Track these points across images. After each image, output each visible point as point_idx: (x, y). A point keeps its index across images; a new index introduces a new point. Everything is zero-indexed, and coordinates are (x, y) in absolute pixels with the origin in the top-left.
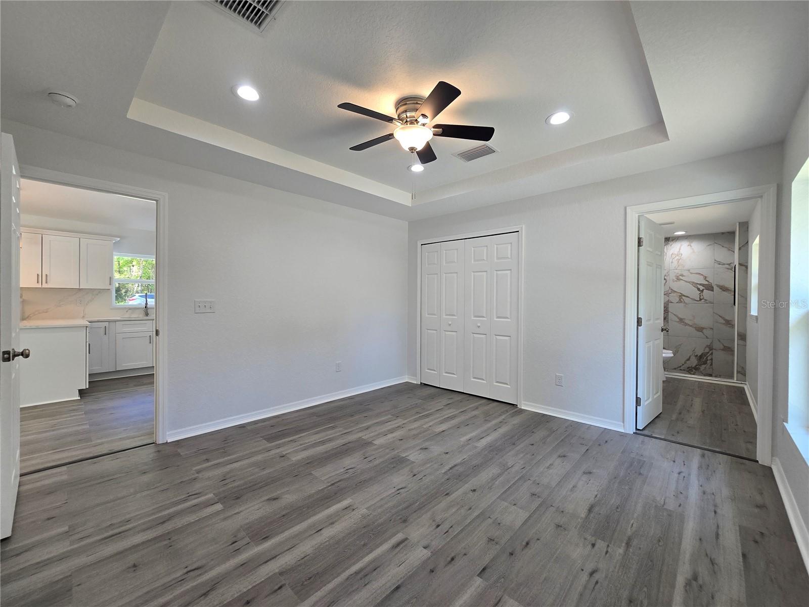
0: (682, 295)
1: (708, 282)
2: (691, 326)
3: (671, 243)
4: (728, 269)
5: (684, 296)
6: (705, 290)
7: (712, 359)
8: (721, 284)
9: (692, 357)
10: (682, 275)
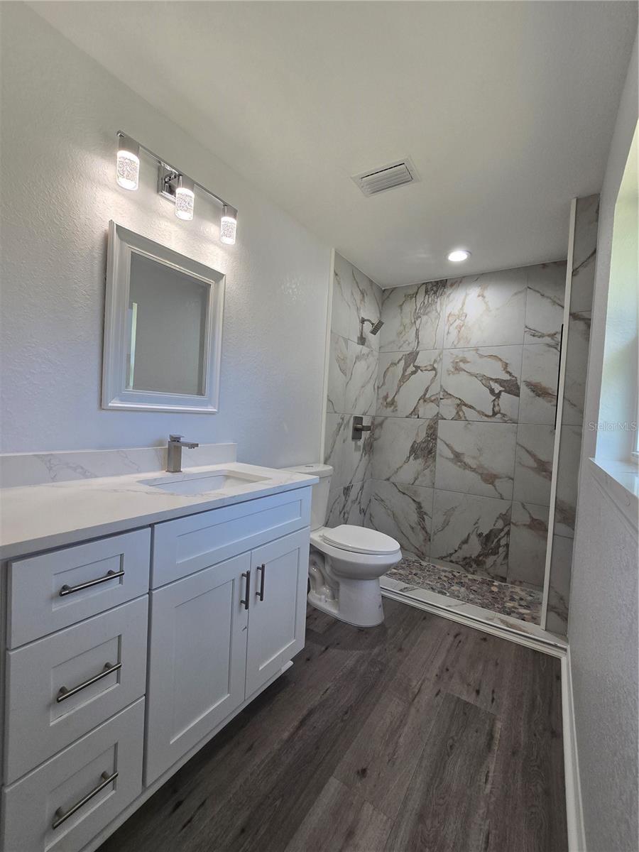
0: (461, 404)
1: (510, 374)
2: (474, 470)
4: (549, 346)
5: (466, 405)
6: (503, 393)
7: (507, 545)
8: (535, 379)
9: (471, 537)
10: (464, 361)
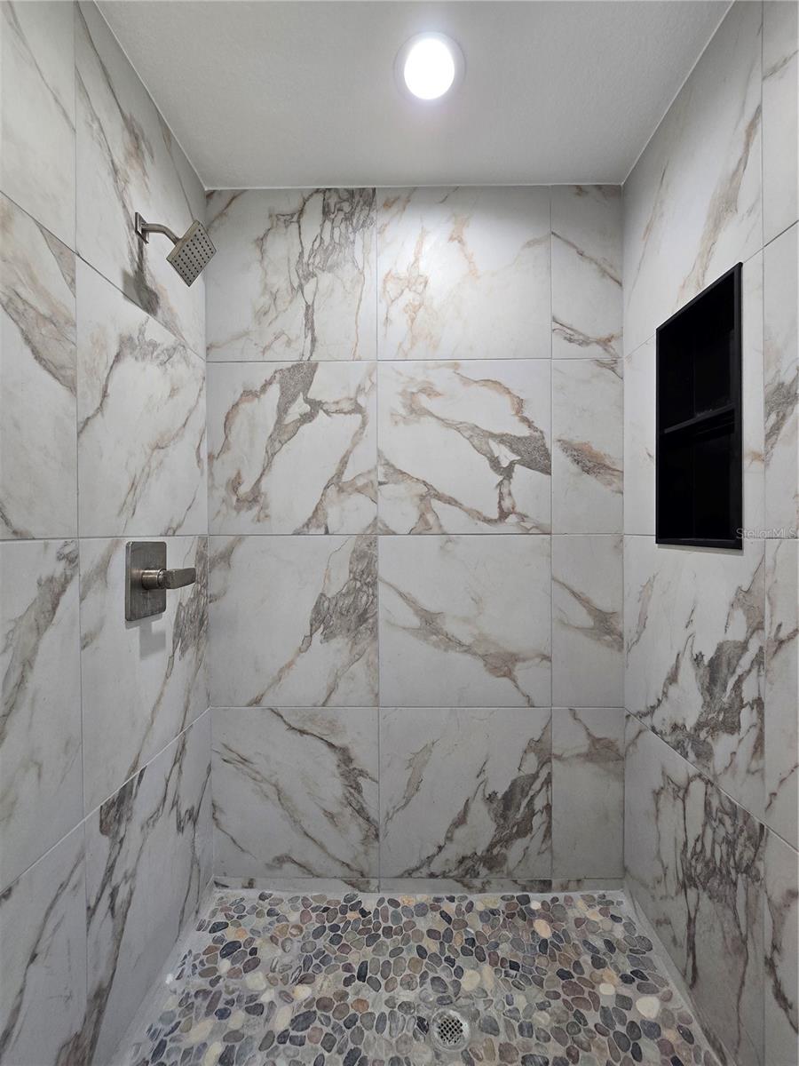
0: (430, 494)
1: (530, 424)
2: (468, 650)
3: (380, 218)
4: (600, 363)
5: (439, 497)
6: (518, 468)
7: (548, 808)
8: (578, 437)
9: (473, 807)
10: (429, 390)
